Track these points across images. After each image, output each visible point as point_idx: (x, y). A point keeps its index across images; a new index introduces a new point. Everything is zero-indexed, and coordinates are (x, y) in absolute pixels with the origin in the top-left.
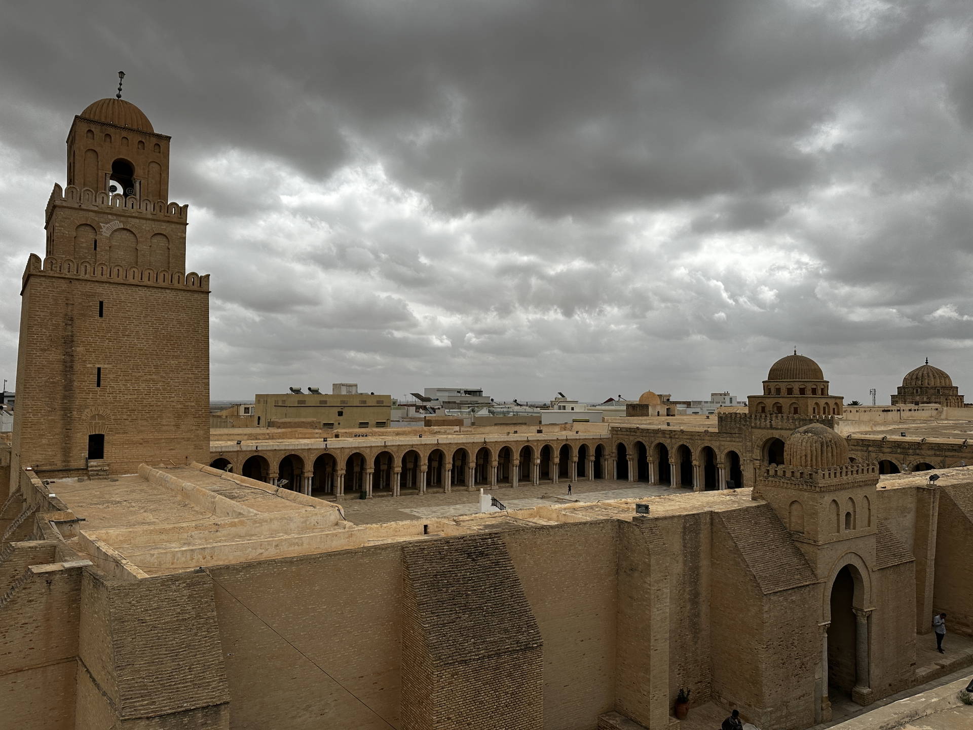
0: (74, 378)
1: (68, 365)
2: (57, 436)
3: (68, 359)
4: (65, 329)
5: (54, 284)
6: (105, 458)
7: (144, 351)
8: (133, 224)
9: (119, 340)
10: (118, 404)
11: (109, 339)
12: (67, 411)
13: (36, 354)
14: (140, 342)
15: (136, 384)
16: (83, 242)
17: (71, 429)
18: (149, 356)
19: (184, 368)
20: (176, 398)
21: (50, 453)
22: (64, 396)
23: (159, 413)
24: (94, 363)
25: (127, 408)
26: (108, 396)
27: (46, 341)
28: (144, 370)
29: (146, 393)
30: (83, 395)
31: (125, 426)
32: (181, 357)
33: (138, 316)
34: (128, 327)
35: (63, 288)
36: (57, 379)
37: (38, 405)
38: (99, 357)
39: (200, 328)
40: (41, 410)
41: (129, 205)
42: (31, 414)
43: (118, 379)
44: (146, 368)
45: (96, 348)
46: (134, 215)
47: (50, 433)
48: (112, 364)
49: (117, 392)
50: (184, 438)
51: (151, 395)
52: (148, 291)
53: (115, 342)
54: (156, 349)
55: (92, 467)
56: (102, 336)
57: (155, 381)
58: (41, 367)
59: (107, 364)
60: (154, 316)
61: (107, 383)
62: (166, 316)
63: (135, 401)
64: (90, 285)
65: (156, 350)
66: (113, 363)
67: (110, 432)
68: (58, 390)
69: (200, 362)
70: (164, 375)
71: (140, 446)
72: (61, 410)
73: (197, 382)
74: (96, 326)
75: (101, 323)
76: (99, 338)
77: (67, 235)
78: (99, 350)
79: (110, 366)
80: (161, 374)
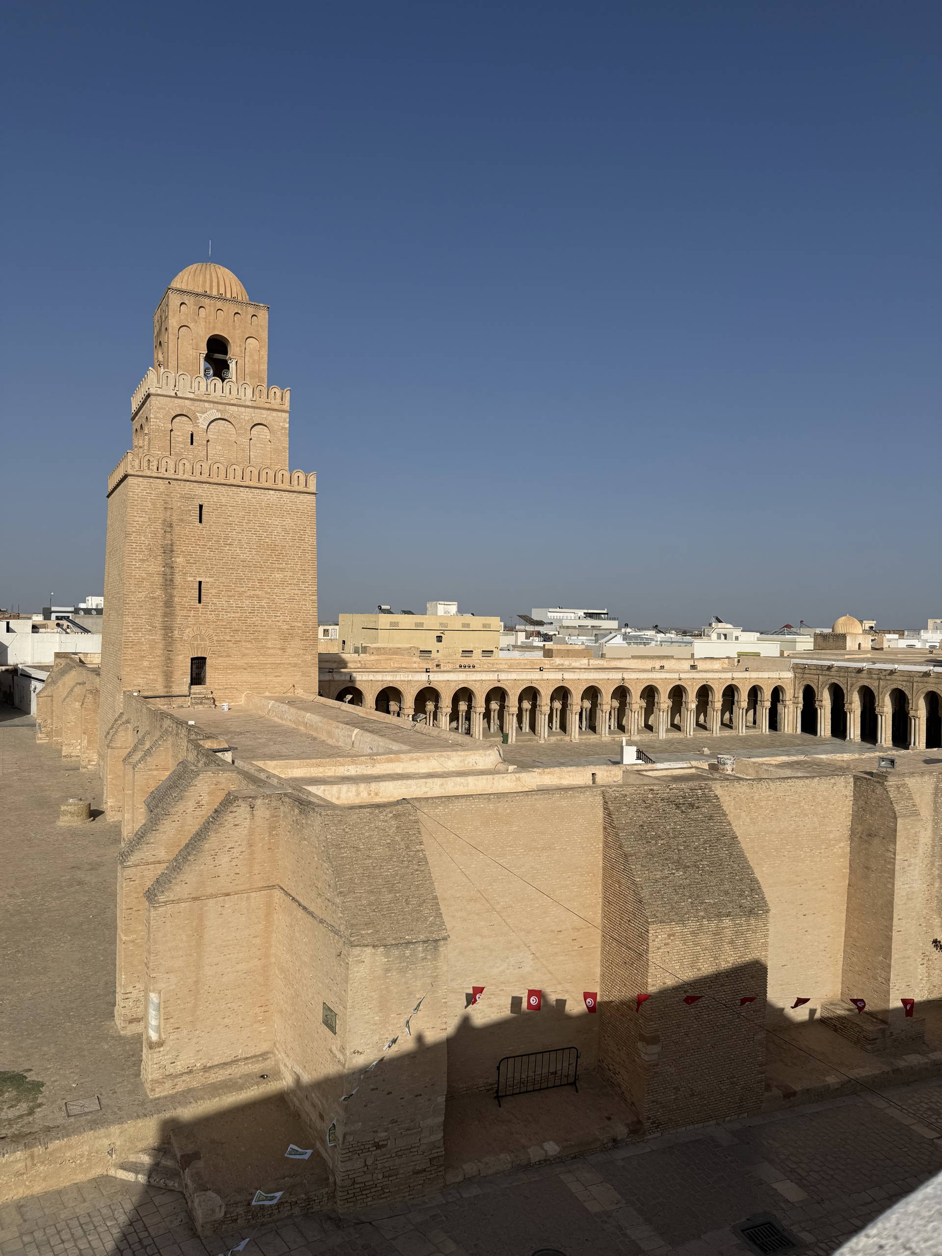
0: (175, 593)
1: (169, 577)
2: (157, 658)
3: (168, 570)
4: (164, 538)
5: (152, 485)
6: (207, 684)
7: (247, 562)
8: (231, 412)
9: (221, 549)
10: (221, 623)
11: (210, 548)
12: (168, 630)
13: (136, 565)
14: (243, 552)
15: (239, 601)
16: (178, 435)
17: (172, 651)
18: (252, 568)
19: (289, 582)
20: (281, 617)
21: (151, 677)
22: (165, 613)
23: (264, 634)
24: (195, 576)
25: (230, 628)
26: (210, 614)
27: (146, 551)
28: (248, 584)
29: (250, 611)
30: (184, 613)
31: (229, 648)
32: (287, 570)
33: (240, 522)
34: (230, 535)
35: (161, 490)
36: (157, 593)
37: (138, 623)
38: (200, 569)
39: (307, 536)
40: (142, 628)
41: (227, 390)
42: (132, 633)
43: (221, 595)
44: (249, 582)
45: (197, 559)
46: (232, 402)
47: (151, 655)
48: (213, 577)
49: (220, 610)
50: (290, 664)
51: (256, 614)
52: (251, 492)
53: (217, 553)
54: (260, 560)
55: (195, 694)
56: (202, 545)
57: (258, 598)
58: (141, 580)
59: (209, 577)
60: (257, 522)
61: (208, 599)
62: (270, 521)
63: (239, 620)
64: (189, 486)
65: (260, 562)
66: (215, 576)
67: (213, 656)
68: (158, 607)
69: (307, 576)
70: (269, 590)
71: (245, 671)
72: (161, 629)
73: (304, 599)
74: (196, 534)
75: (201, 530)
76: (199, 548)
77: (163, 428)
78: (199, 561)
79: (211, 580)
80: (266, 590)
